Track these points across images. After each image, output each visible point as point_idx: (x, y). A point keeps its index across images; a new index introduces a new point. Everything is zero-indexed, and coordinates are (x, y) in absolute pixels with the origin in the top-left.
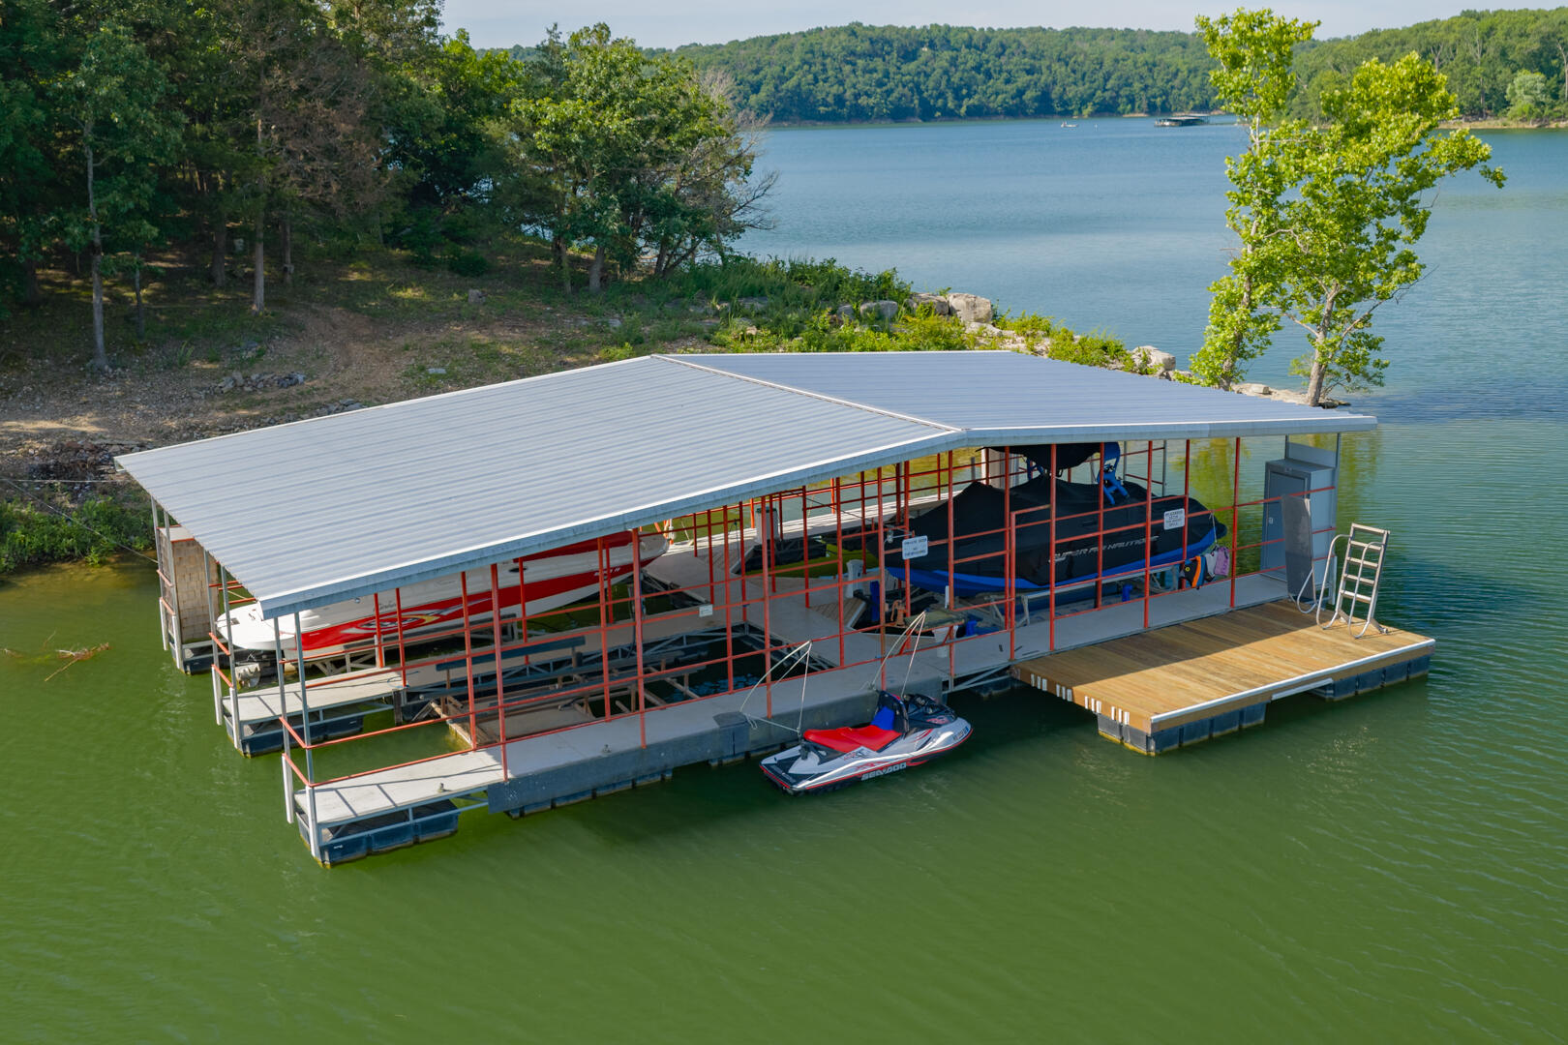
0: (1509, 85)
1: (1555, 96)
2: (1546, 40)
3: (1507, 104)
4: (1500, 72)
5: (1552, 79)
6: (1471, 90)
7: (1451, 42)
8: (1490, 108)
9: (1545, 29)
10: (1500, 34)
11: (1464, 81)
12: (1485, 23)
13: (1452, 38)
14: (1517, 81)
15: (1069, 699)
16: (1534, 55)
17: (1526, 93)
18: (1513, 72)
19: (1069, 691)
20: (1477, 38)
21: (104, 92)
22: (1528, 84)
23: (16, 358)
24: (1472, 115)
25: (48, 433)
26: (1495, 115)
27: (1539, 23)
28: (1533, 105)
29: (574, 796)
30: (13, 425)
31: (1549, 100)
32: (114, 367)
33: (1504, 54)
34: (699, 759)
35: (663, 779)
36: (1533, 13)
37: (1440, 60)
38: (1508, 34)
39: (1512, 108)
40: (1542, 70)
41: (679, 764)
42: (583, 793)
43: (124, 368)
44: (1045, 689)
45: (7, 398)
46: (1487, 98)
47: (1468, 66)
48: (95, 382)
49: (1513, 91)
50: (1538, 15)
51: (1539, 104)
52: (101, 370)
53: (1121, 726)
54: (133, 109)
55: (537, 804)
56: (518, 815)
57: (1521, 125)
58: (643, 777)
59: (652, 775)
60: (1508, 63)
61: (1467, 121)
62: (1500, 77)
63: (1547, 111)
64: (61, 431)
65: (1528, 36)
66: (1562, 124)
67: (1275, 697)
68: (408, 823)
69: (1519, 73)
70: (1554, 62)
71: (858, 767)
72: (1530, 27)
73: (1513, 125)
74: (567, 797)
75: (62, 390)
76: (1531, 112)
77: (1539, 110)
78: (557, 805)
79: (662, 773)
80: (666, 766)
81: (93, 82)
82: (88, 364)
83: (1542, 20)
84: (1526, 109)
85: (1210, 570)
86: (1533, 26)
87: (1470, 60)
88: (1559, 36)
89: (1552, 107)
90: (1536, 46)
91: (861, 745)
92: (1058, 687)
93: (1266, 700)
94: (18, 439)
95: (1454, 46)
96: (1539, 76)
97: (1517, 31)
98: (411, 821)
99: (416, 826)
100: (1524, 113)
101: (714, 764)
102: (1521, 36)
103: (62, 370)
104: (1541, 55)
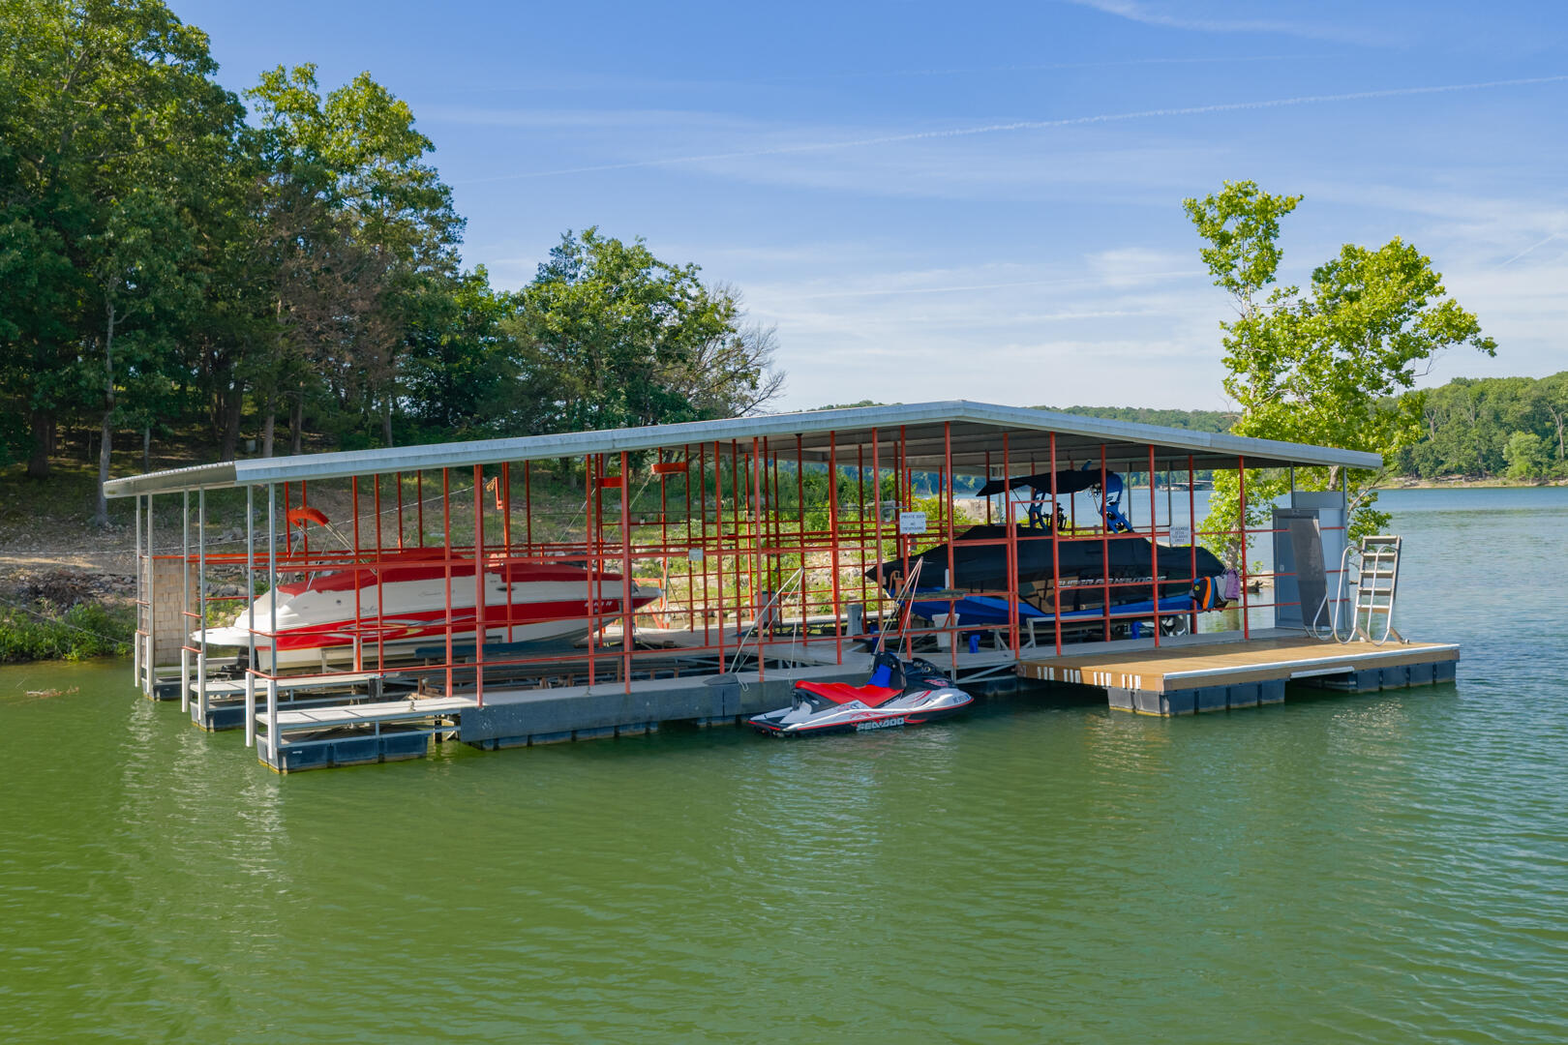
0: (1506, 447)
1: (1551, 456)
2: (1537, 403)
3: (1505, 464)
4: (1495, 434)
5: (1547, 440)
6: (1468, 451)
7: (1445, 407)
8: (1488, 469)
9: (1535, 393)
10: (1491, 397)
11: (1461, 443)
12: (1476, 389)
13: (1445, 404)
14: (1513, 442)
15: (1078, 681)
16: (1525, 417)
17: (1522, 454)
18: (1509, 433)
19: (1077, 672)
20: (1469, 403)
21: (131, 240)
22: (1523, 445)
23: (17, 514)
24: (1472, 475)
25: (41, 566)
26: (1495, 475)
27: (1528, 388)
28: (1530, 464)
29: (552, 735)
30: (8, 559)
31: (1545, 460)
32: (114, 524)
33: (1497, 417)
34: (686, 716)
35: (648, 733)
36: (1521, 380)
37: (1435, 424)
38: (1499, 399)
39: (1510, 468)
40: (1536, 432)
41: (666, 717)
42: (562, 734)
43: (124, 525)
44: (1052, 678)
45: (4, 543)
46: (1485, 459)
47: (1463, 428)
48: (94, 533)
49: (1509, 451)
50: (1525, 382)
51: (1536, 464)
52: (101, 525)
53: (1132, 694)
54: (157, 260)
55: (512, 738)
56: (492, 747)
57: (1521, 484)
58: (625, 726)
59: (637, 725)
60: (1502, 426)
61: (1467, 480)
62: (1495, 439)
63: (1545, 470)
64: (54, 565)
65: (1519, 400)
66: (1562, 483)
67: (1295, 675)
68: (374, 737)
69: (1514, 435)
70: (1548, 424)
71: (854, 715)
72: (1520, 392)
73: (1513, 484)
74: (545, 736)
75: (60, 538)
76: (1529, 471)
77: (1536, 469)
78: (534, 743)
79: (648, 723)
80: (651, 717)
81: (121, 233)
82: (88, 521)
83: (1531, 386)
84: (1524, 469)
85: (1221, 593)
86: (1524, 390)
87: (1464, 423)
88: (1549, 399)
89: (1550, 466)
90: (1528, 409)
91: (855, 698)
92: (1065, 671)
93: (1285, 677)
94: (9, 569)
95: (1447, 410)
96: (1533, 437)
97: (1508, 396)
98: (377, 736)
99: (382, 742)
100: (1522, 473)
101: (703, 724)
102: (1512, 400)
103: (62, 525)
104: (1534, 416)
